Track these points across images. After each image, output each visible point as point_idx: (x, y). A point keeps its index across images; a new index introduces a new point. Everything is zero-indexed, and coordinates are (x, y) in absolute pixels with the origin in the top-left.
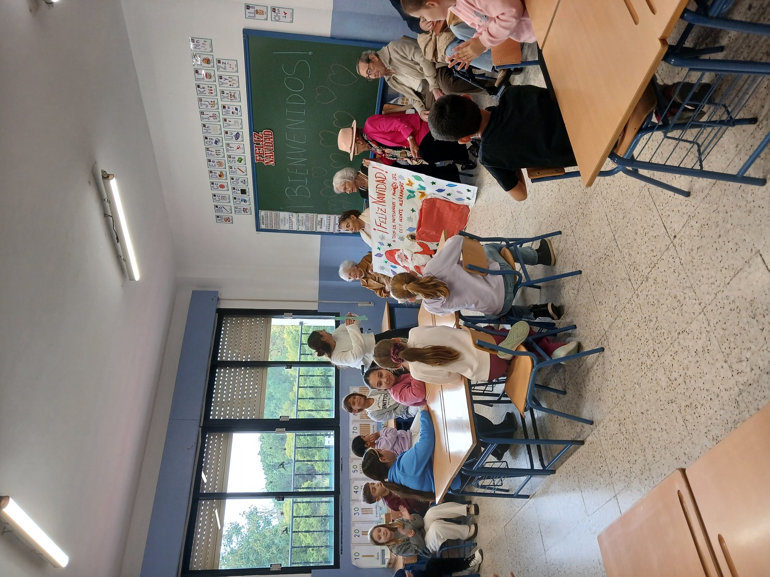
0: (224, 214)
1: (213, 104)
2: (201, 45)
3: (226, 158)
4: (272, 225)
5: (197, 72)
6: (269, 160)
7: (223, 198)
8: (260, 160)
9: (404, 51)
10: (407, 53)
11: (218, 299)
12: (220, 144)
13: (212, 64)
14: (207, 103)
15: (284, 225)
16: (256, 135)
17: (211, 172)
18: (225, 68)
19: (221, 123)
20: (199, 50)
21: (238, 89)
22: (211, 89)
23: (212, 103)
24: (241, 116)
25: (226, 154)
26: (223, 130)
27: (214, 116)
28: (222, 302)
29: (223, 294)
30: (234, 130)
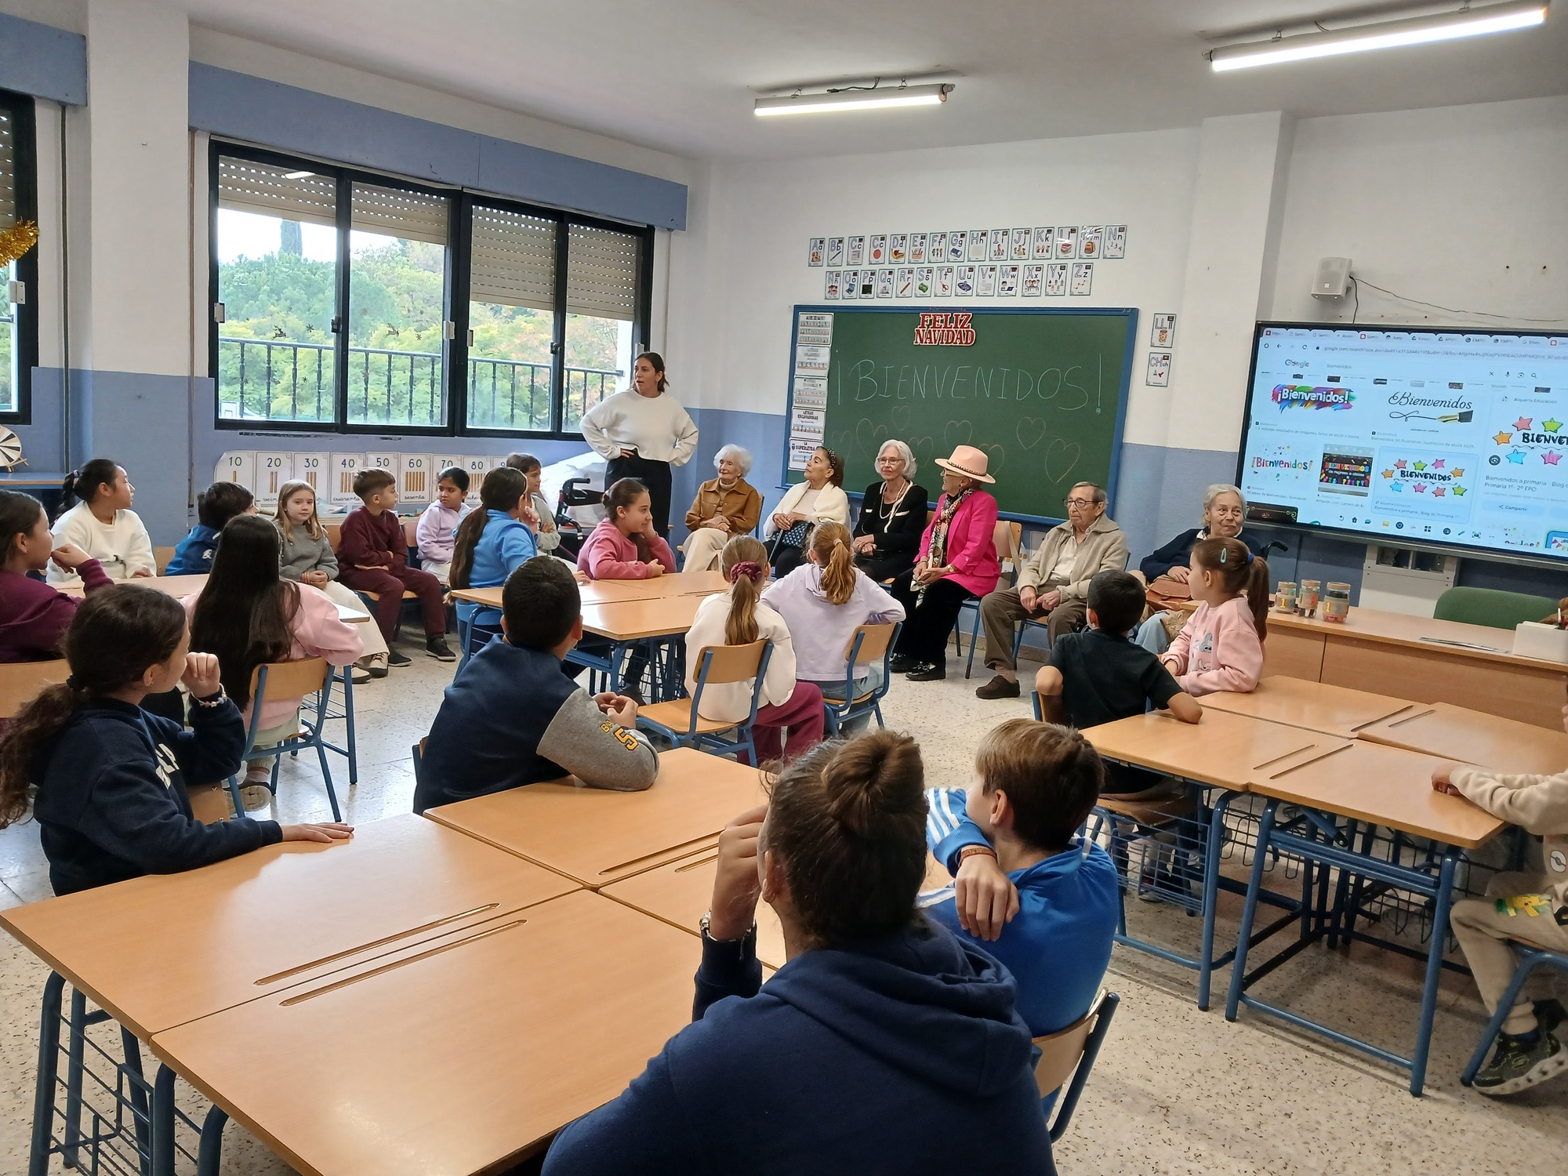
0: (825, 253)
1: (1020, 251)
2: (1115, 242)
3: (926, 265)
4: (807, 334)
5: (1073, 231)
6: (923, 336)
7: (857, 255)
8: (924, 321)
9: (1115, 554)
10: (1111, 558)
11: (670, 230)
12: (952, 257)
13: (1085, 255)
14: (1021, 243)
15: (806, 354)
16: (967, 319)
17: (903, 238)
18: (1078, 276)
19: (987, 262)
20: (1107, 238)
21: (1043, 293)
22: (1045, 251)
23: (1022, 250)
24: (999, 295)
25: (935, 266)
26: (977, 264)
27: (999, 252)
28: (665, 235)
29: (677, 237)
30: (976, 281)
